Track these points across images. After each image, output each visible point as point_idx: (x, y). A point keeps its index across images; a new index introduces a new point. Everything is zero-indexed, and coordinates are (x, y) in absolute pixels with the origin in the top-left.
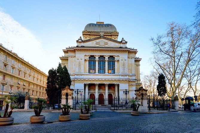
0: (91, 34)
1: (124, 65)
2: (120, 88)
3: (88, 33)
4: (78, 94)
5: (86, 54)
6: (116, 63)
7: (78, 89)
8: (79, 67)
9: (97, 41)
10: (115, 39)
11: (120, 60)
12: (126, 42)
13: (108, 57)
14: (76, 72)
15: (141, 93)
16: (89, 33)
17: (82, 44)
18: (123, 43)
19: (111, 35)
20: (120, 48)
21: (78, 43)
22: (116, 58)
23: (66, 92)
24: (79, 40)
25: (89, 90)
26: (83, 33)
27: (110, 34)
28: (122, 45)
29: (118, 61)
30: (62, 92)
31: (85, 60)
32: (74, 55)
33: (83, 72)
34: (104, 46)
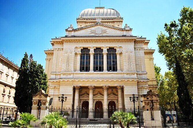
0: (87, 21)
1: (129, 58)
2: (125, 93)
3: (83, 21)
4: (62, 102)
5: (77, 46)
6: (118, 57)
7: (63, 95)
8: (67, 63)
9: (93, 28)
10: (118, 25)
11: (123, 52)
12: (131, 30)
13: (107, 49)
14: (62, 69)
15: (150, 99)
16: (85, 19)
17: (73, 33)
18: (126, 30)
19: (114, 22)
20: (123, 36)
21: (68, 32)
22: (117, 49)
23: (39, 99)
24: (69, 28)
25: (80, 95)
26: (78, 21)
27: (112, 21)
28: (125, 33)
29: (121, 54)
30: (33, 99)
31: (76, 54)
32: (62, 47)
33: (72, 69)
34: (101, 35)
